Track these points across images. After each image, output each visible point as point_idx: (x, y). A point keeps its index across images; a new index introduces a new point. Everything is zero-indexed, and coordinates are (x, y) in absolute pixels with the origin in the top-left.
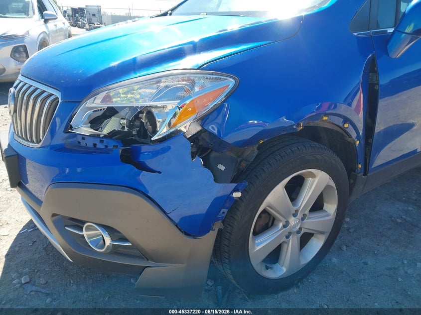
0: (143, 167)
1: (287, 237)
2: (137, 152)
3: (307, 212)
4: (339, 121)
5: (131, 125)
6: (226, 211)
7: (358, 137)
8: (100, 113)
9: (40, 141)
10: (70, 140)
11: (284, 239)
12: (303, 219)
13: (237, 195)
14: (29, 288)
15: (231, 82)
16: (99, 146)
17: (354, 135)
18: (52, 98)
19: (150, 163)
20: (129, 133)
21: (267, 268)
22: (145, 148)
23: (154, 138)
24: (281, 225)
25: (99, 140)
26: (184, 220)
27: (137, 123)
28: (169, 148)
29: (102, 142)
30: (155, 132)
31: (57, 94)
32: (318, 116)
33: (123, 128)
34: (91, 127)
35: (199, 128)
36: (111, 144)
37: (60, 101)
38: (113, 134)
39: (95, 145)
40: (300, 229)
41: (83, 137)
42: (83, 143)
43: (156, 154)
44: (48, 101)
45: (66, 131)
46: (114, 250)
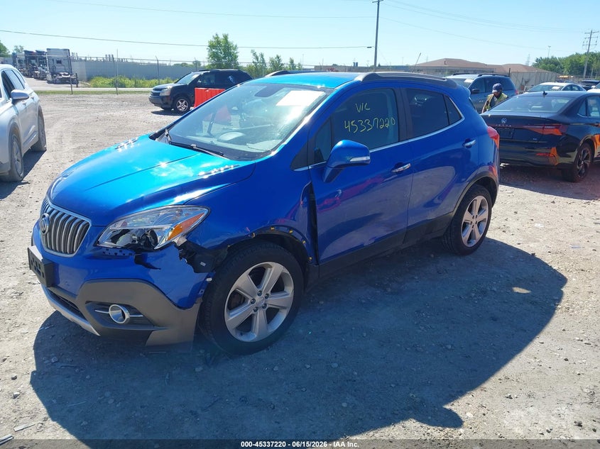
0: (150, 267)
1: (255, 311)
2: (145, 257)
3: (269, 292)
4: (285, 229)
5: (140, 240)
6: (204, 291)
7: (304, 238)
8: (118, 233)
9: (73, 252)
10: (97, 251)
11: (253, 312)
12: (266, 298)
13: (209, 280)
14: (59, 365)
15: (206, 211)
16: (119, 254)
17: (300, 237)
18: (84, 223)
19: (154, 264)
20: (139, 244)
21: (242, 334)
22: (150, 255)
23: (157, 248)
24: (249, 302)
25: (119, 250)
26: (181, 300)
27: (144, 237)
28: (165, 254)
29: (121, 251)
30: (156, 243)
31: (87, 220)
32: (268, 228)
33: (135, 241)
34: (112, 242)
35: (186, 240)
36: (127, 253)
37: (90, 225)
38: (127, 247)
39: (116, 254)
40: (265, 304)
41: (107, 249)
42: (107, 253)
43: (157, 258)
44: (81, 226)
45: (95, 245)
46: (131, 321)
